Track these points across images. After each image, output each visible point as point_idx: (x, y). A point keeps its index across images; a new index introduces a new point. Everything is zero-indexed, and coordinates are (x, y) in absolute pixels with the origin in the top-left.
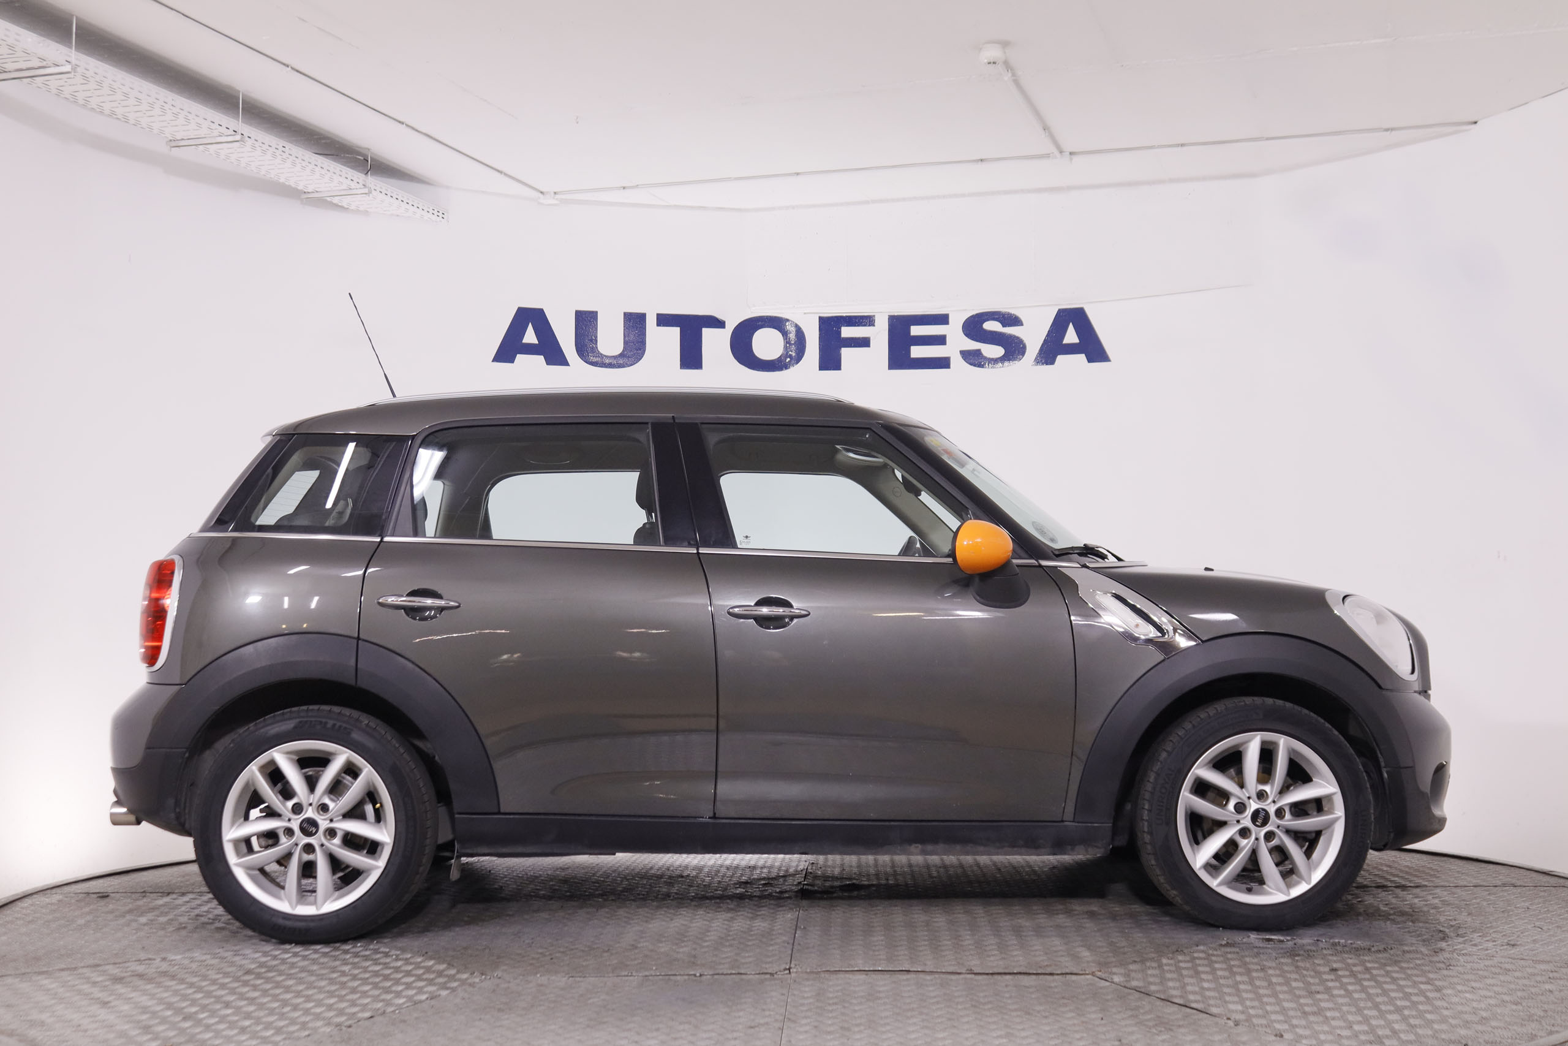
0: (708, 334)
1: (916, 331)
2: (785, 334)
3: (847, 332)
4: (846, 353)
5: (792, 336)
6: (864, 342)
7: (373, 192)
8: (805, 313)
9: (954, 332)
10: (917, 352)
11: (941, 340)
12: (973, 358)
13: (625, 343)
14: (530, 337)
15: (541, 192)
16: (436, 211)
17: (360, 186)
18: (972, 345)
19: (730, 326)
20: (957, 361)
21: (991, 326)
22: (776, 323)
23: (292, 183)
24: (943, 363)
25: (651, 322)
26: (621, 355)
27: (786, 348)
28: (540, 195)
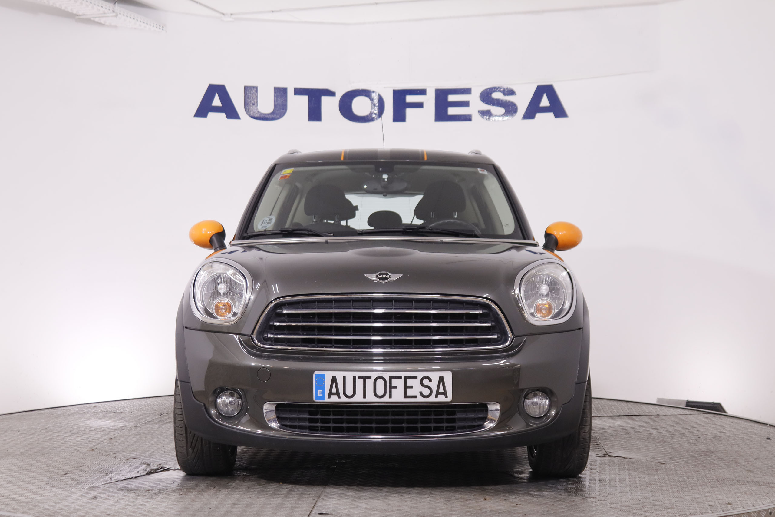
0: (325, 100)
1: (452, 98)
2: (372, 100)
3: (410, 99)
4: (409, 112)
5: (376, 100)
6: (420, 105)
7: (119, 15)
8: (384, 88)
9: (474, 99)
10: (452, 111)
11: (466, 104)
12: (485, 114)
13: (275, 105)
14: (217, 102)
15: (223, 14)
16: (158, 25)
17: (111, 11)
18: (486, 107)
19: (339, 95)
20: (476, 117)
21: (497, 95)
22: (366, 93)
23: (69, 10)
24: (467, 118)
26: (273, 113)
27: (372, 108)
28: (222, 16)
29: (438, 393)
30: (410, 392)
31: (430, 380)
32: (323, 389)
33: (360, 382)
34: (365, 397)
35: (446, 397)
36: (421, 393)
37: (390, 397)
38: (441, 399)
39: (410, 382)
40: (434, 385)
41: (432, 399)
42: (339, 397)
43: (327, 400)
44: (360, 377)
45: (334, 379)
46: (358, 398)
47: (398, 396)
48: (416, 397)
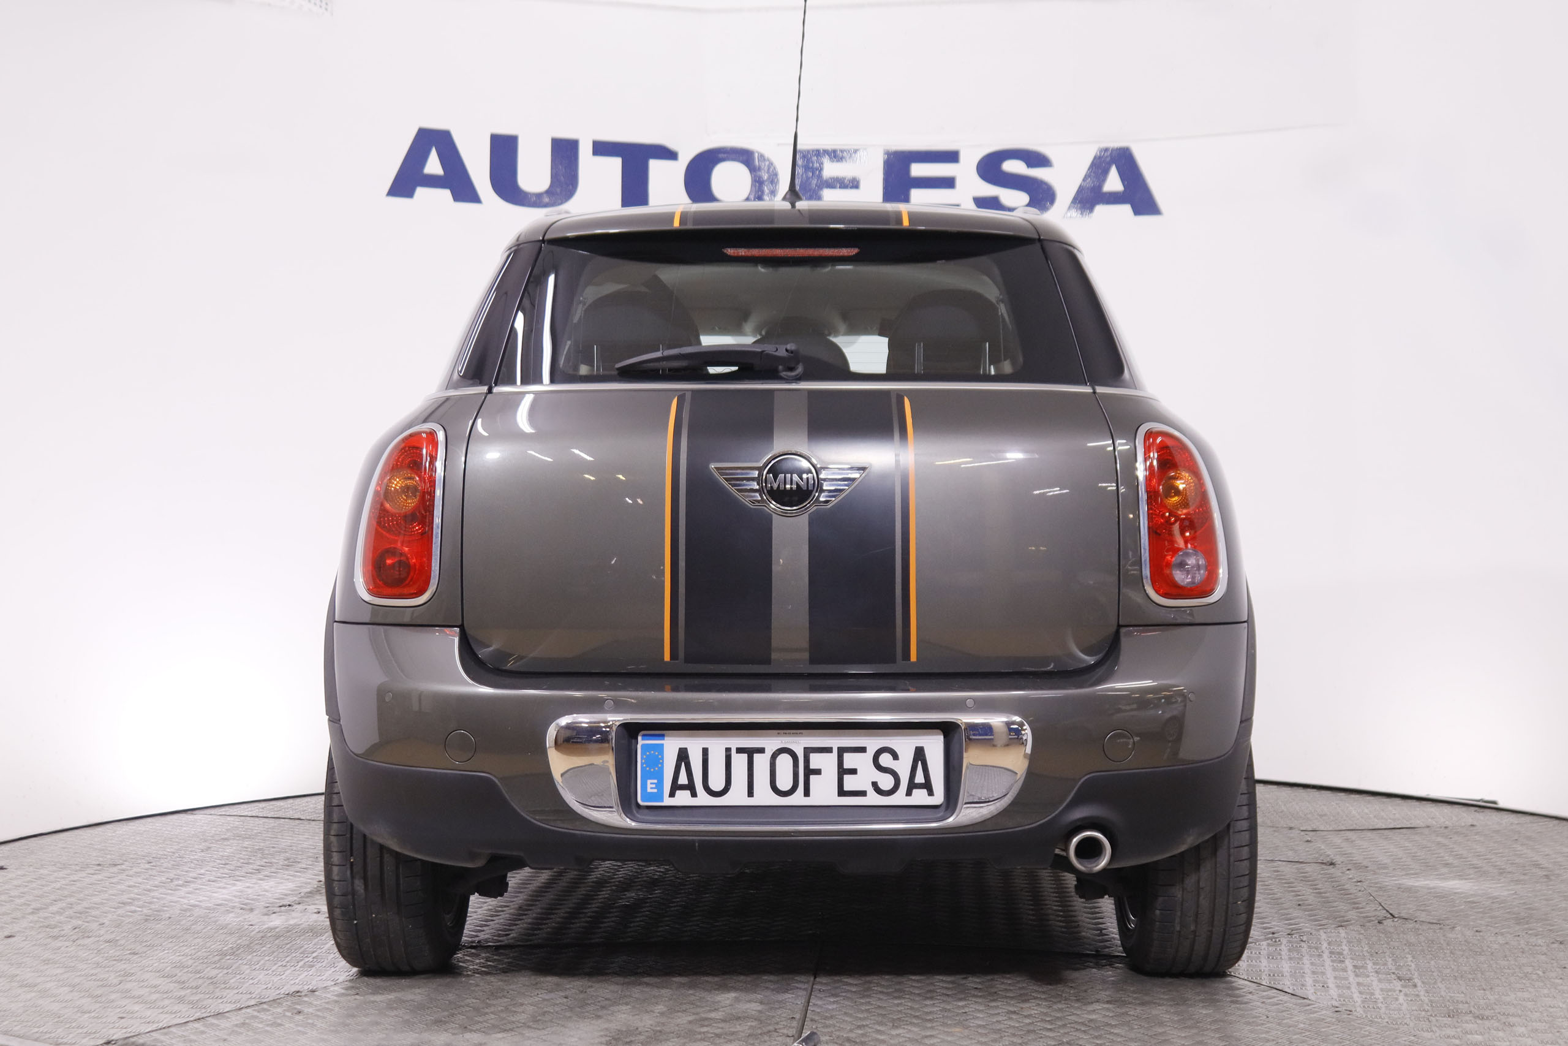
25: (585, 151)
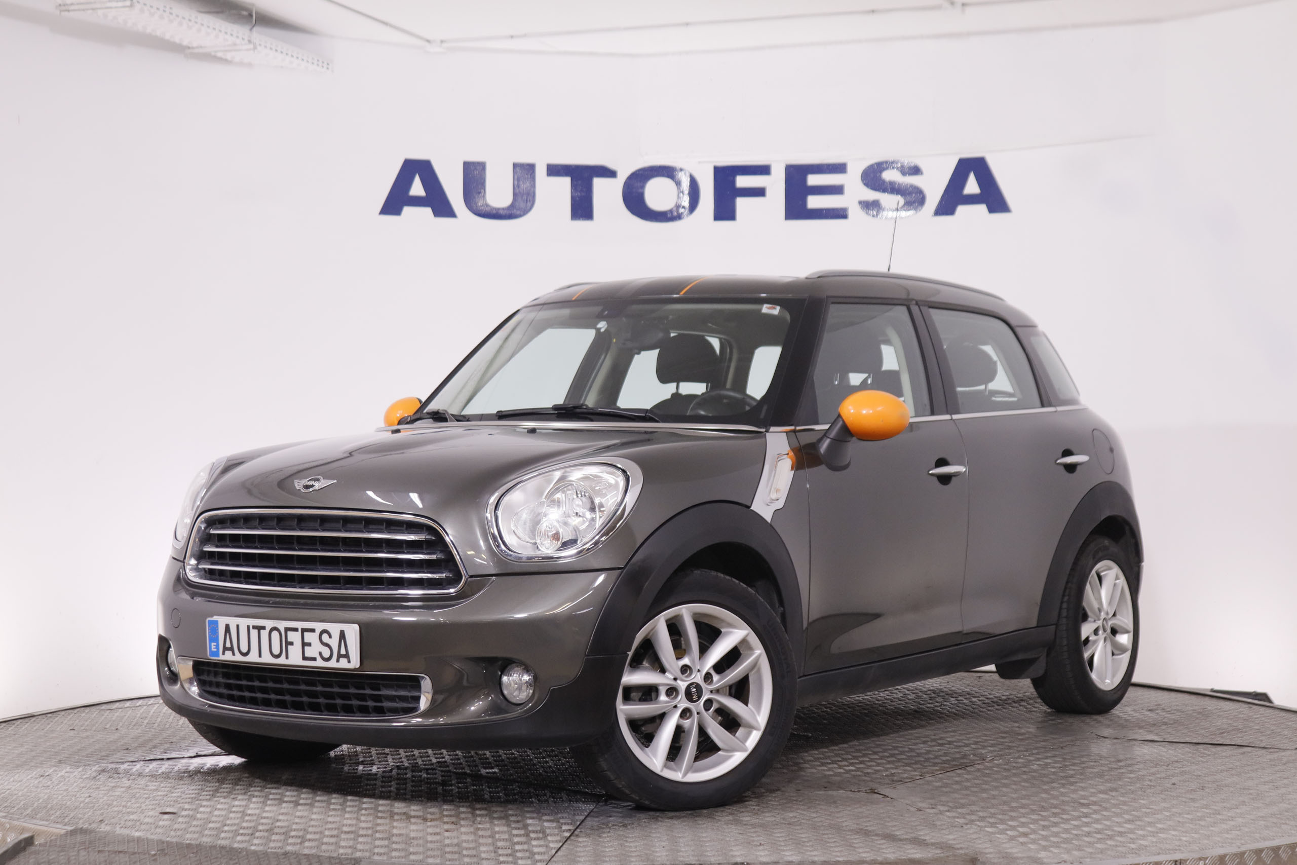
29: (340, 656)
30: (309, 652)
31: (330, 637)
32: (216, 640)
33: (254, 633)
34: (260, 656)
35: (349, 662)
36: (320, 654)
37: (287, 657)
38: (343, 664)
39: (308, 637)
40: (334, 642)
41: (333, 664)
42: (234, 654)
43: (222, 657)
44: (254, 627)
45: (227, 628)
46: (253, 658)
47: (294, 658)
48: (314, 659)
